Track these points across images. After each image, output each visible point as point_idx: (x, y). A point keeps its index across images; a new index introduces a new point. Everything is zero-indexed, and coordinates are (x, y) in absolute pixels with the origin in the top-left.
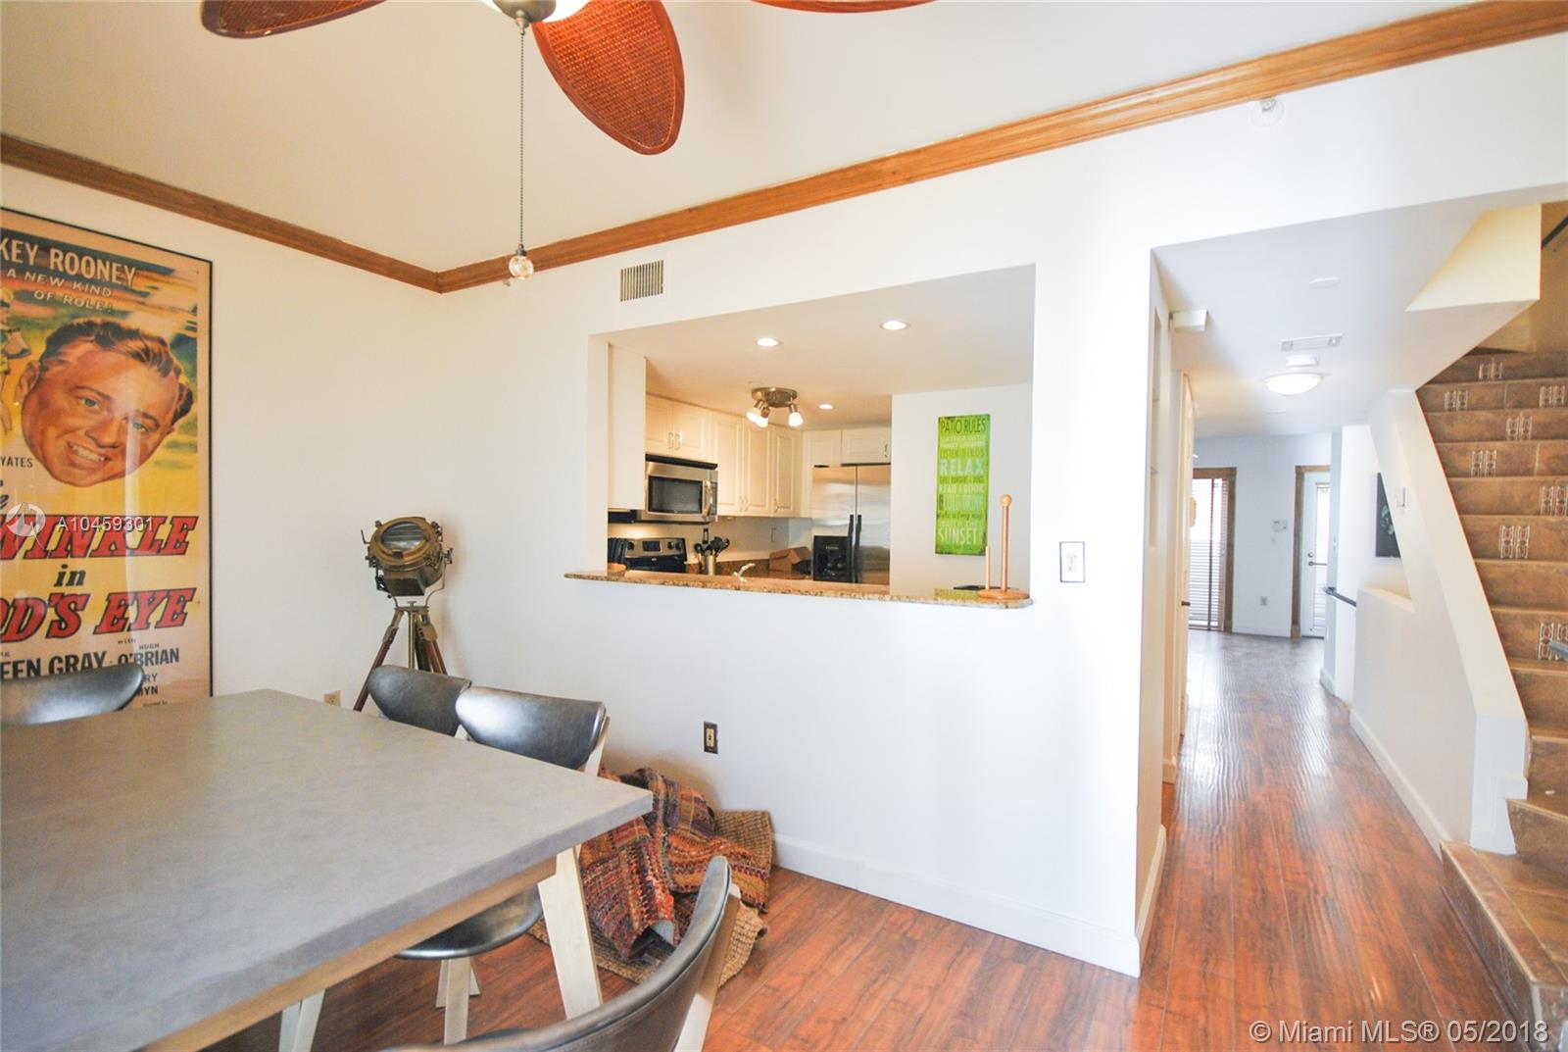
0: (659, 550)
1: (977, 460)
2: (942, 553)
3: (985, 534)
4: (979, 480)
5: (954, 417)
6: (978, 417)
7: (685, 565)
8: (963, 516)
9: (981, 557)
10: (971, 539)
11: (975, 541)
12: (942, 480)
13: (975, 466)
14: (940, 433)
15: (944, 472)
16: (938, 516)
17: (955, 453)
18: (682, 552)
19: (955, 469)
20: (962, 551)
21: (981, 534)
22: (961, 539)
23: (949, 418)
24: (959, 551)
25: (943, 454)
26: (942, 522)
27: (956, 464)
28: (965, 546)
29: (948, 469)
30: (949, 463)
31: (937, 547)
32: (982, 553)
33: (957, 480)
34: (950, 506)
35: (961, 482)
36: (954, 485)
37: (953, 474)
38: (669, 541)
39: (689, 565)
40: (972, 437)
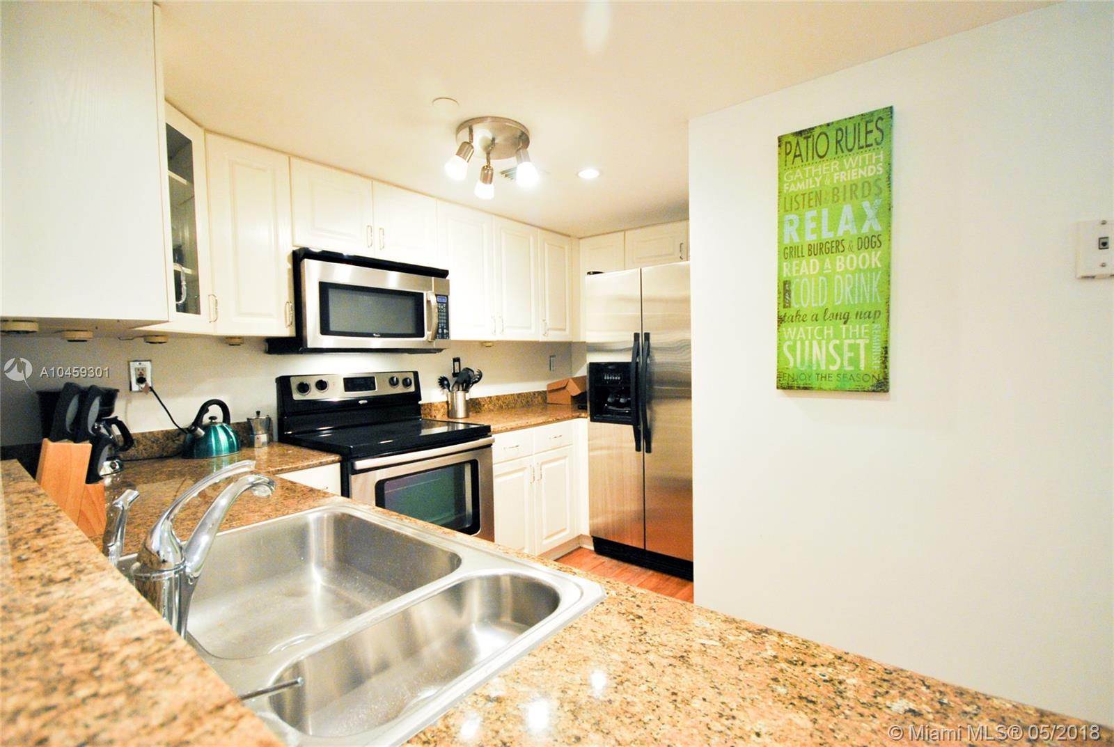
0: (375, 389)
1: (866, 204)
2: (790, 388)
3: (886, 349)
4: (870, 242)
5: (812, 129)
6: (867, 118)
7: (420, 405)
8: (836, 316)
9: (882, 395)
10: (854, 361)
11: (862, 366)
12: (789, 252)
13: (860, 218)
14: (783, 165)
15: (792, 237)
16: (781, 320)
17: (815, 198)
18: (412, 389)
19: (816, 226)
20: (832, 385)
21: (878, 350)
22: (831, 360)
23: (800, 133)
24: (825, 384)
25: (789, 204)
26: (790, 330)
27: (818, 219)
28: (841, 376)
29: (800, 230)
30: (802, 220)
31: (780, 376)
32: (882, 386)
33: (819, 249)
34: (804, 301)
35: (829, 251)
36: (813, 260)
37: (811, 238)
38: (390, 376)
39: (422, 405)
40: (851, 160)
